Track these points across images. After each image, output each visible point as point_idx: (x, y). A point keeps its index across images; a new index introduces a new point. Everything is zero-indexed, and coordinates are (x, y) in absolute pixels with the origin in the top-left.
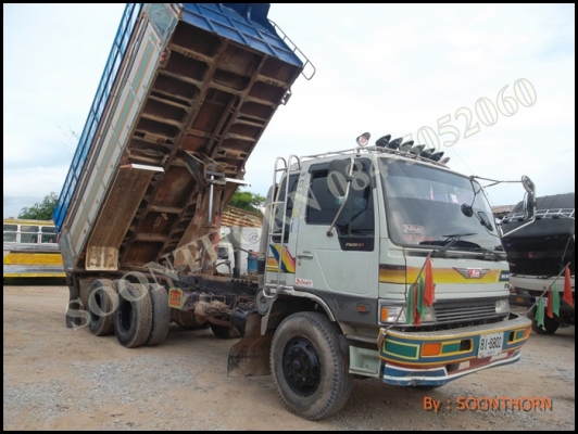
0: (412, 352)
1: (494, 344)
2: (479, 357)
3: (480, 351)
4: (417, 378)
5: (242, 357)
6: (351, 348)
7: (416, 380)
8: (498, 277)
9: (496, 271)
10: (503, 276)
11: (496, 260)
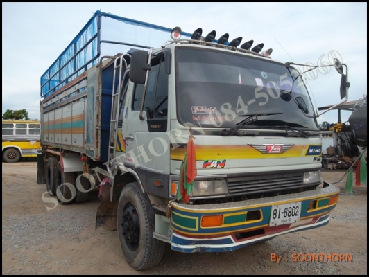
0: (192, 223)
1: (289, 213)
2: (271, 225)
3: (272, 220)
4: (203, 246)
5: (108, 216)
6: (156, 216)
7: (201, 248)
8: (305, 151)
9: (303, 146)
10: (311, 151)
11: (302, 136)
